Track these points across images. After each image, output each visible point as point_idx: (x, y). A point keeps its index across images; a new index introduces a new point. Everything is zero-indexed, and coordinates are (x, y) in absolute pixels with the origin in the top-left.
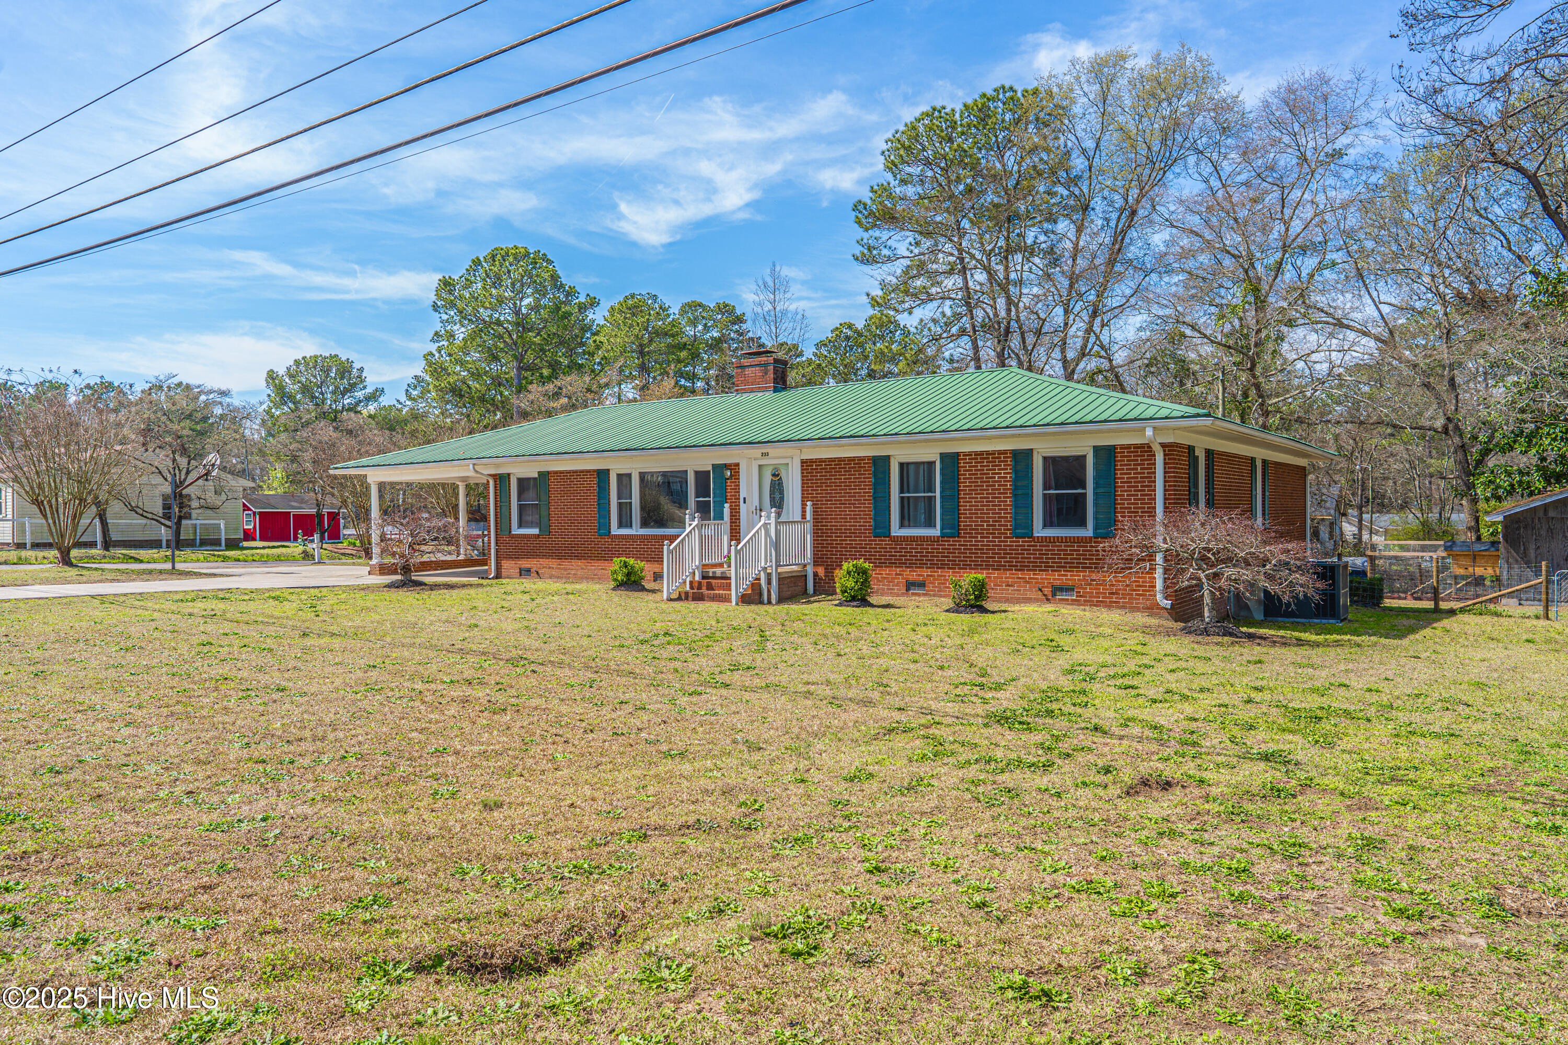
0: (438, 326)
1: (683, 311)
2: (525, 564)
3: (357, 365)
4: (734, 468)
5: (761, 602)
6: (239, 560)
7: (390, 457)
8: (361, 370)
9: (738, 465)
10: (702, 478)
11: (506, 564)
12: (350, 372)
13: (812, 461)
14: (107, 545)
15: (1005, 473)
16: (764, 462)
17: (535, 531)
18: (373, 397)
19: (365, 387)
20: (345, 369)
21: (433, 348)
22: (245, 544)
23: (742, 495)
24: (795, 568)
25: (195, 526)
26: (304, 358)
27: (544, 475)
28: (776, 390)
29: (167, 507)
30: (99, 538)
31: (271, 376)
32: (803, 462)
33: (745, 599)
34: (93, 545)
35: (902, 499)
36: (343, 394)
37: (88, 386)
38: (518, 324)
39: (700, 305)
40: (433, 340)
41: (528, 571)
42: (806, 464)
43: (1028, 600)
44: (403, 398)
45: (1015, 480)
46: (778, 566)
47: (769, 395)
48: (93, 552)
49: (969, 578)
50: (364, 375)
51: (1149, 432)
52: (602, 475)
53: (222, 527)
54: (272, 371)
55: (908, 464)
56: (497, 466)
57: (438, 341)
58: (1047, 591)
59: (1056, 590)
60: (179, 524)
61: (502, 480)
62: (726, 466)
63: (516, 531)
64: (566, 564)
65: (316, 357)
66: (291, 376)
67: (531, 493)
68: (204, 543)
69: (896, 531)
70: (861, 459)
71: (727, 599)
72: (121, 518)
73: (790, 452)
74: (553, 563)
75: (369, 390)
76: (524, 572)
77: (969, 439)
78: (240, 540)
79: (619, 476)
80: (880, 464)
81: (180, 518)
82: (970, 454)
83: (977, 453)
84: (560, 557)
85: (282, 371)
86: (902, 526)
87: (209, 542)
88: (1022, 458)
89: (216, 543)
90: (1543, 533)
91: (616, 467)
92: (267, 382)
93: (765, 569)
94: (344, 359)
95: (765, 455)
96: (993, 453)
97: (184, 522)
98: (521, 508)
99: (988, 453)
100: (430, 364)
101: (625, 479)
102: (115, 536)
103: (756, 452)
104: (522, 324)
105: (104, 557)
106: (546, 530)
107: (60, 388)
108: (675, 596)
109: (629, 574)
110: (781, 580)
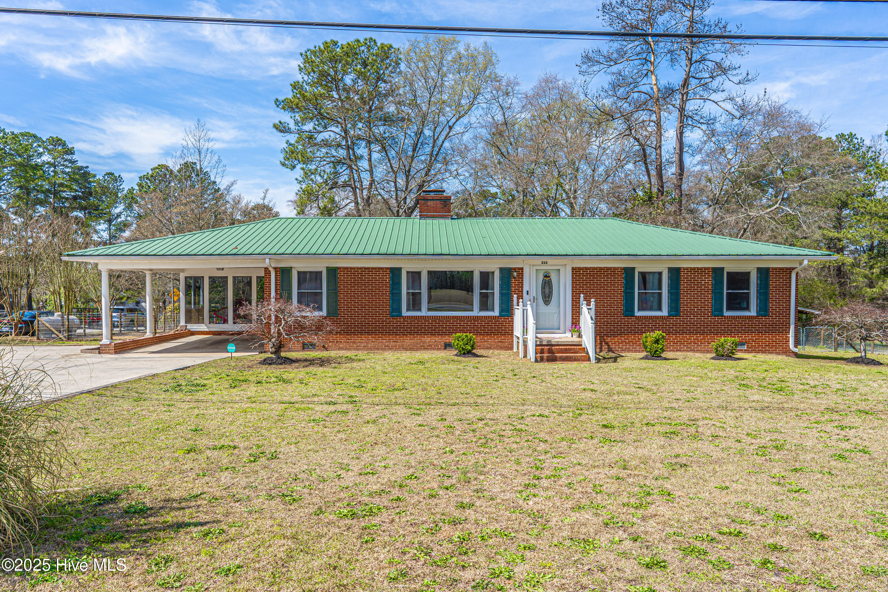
4: (521, 271)
9: (522, 269)
10: (487, 276)
13: (580, 268)
15: (708, 281)
16: (540, 268)
23: (526, 288)
27: (332, 270)
28: (451, 218)
32: (573, 269)
35: (639, 293)
41: (312, 345)
42: (575, 270)
45: (714, 285)
52: (395, 272)
55: (646, 273)
56: (279, 261)
61: (282, 273)
62: (511, 270)
64: (355, 338)
69: (637, 313)
70: (615, 269)
73: (563, 262)
74: (341, 338)
76: (308, 346)
79: (410, 272)
80: (629, 272)
82: (687, 268)
83: (691, 269)
84: (349, 334)
86: (639, 310)
88: (717, 272)
95: (543, 264)
96: (701, 269)
99: (698, 268)
101: (415, 276)
103: (538, 261)
106: (334, 312)
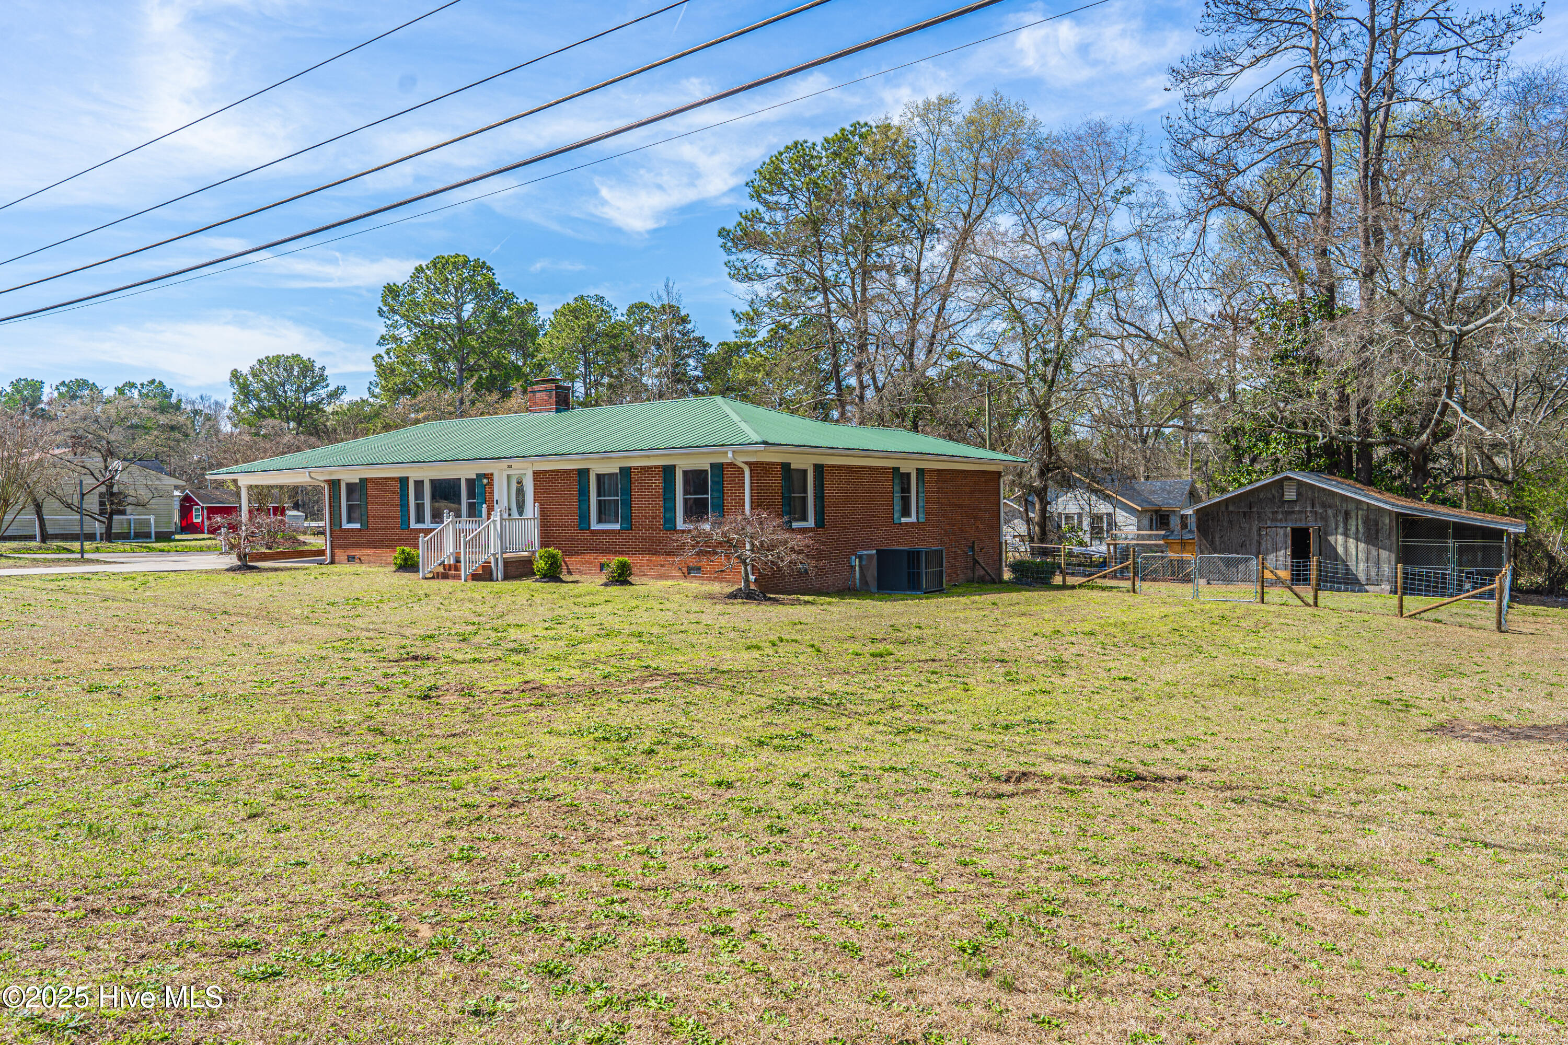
0: (383, 331)
1: (631, 311)
2: (352, 552)
3: (318, 365)
4: (489, 476)
5: (491, 580)
6: (163, 551)
7: (257, 465)
8: (323, 368)
9: (492, 475)
10: (471, 483)
11: (338, 552)
12: (313, 371)
13: (539, 473)
14: (45, 537)
15: (658, 483)
16: (510, 472)
17: (358, 526)
18: (335, 395)
19: (327, 385)
20: (307, 367)
21: (382, 350)
22: (177, 537)
23: (496, 498)
24: (526, 554)
25: (129, 521)
26: (267, 358)
27: (363, 481)
28: (558, 411)
29: (102, 504)
30: (38, 532)
31: (235, 375)
32: (535, 472)
33: (475, 577)
34: (32, 538)
35: (599, 502)
36: (306, 391)
37: (63, 384)
38: (459, 328)
39: (646, 306)
40: (379, 344)
41: (353, 557)
42: (536, 475)
43: (673, 577)
44: (366, 396)
45: (665, 488)
46: (502, 553)
47: (552, 414)
48: (32, 544)
49: (615, 560)
50: (326, 373)
51: (730, 455)
52: (404, 481)
53: (152, 521)
54: (236, 370)
55: (604, 475)
56: (331, 473)
57: (384, 345)
58: (685, 570)
59: (690, 570)
60: (110, 519)
61: (334, 485)
62: (485, 476)
63: (346, 526)
64: (380, 552)
65: (278, 356)
66: (255, 375)
67: (356, 495)
68: (138, 536)
69: (595, 526)
70: (571, 471)
71: (458, 577)
72: (57, 514)
73: (525, 465)
74: (370, 551)
75: (332, 388)
76: (351, 559)
77: (640, 457)
78: (173, 533)
79: (416, 482)
80: (583, 474)
81: (111, 514)
82: (637, 468)
83: (642, 468)
84: (375, 547)
85: (245, 370)
86: (600, 521)
87: (142, 535)
88: (669, 471)
89: (147, 536)
90: (1225, 524)
91: (414, 474)
92: (231, 381)
93: (494, 555)
94: (305, 358)
95: (510, 467)
96: (652, 467)
97: (115, 517)
98: (350, 508)
99: (649, 467)
100: (379, 366)
101: (419, 484)
102: (50, 530)
103: (504, 464)
104: (463, 328)
105: (40, 548)
106: (366, 525)
107: (37, 387)
108: (430, 575)
109: (406, 560)
110: (507, 563)
